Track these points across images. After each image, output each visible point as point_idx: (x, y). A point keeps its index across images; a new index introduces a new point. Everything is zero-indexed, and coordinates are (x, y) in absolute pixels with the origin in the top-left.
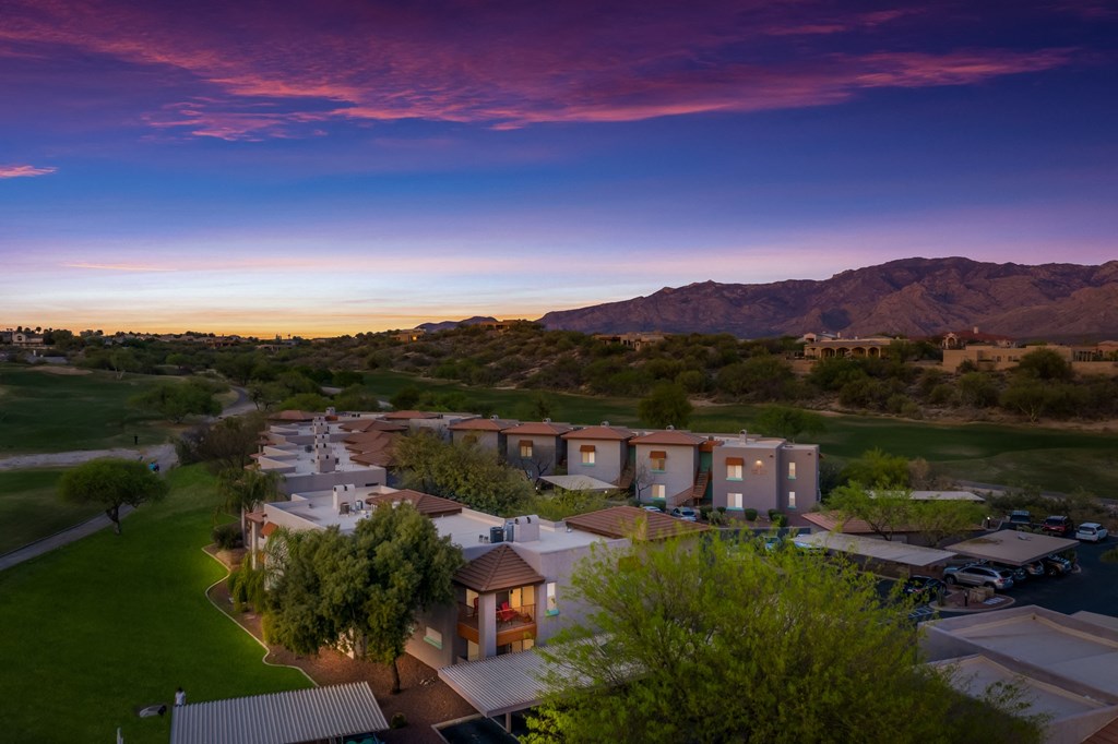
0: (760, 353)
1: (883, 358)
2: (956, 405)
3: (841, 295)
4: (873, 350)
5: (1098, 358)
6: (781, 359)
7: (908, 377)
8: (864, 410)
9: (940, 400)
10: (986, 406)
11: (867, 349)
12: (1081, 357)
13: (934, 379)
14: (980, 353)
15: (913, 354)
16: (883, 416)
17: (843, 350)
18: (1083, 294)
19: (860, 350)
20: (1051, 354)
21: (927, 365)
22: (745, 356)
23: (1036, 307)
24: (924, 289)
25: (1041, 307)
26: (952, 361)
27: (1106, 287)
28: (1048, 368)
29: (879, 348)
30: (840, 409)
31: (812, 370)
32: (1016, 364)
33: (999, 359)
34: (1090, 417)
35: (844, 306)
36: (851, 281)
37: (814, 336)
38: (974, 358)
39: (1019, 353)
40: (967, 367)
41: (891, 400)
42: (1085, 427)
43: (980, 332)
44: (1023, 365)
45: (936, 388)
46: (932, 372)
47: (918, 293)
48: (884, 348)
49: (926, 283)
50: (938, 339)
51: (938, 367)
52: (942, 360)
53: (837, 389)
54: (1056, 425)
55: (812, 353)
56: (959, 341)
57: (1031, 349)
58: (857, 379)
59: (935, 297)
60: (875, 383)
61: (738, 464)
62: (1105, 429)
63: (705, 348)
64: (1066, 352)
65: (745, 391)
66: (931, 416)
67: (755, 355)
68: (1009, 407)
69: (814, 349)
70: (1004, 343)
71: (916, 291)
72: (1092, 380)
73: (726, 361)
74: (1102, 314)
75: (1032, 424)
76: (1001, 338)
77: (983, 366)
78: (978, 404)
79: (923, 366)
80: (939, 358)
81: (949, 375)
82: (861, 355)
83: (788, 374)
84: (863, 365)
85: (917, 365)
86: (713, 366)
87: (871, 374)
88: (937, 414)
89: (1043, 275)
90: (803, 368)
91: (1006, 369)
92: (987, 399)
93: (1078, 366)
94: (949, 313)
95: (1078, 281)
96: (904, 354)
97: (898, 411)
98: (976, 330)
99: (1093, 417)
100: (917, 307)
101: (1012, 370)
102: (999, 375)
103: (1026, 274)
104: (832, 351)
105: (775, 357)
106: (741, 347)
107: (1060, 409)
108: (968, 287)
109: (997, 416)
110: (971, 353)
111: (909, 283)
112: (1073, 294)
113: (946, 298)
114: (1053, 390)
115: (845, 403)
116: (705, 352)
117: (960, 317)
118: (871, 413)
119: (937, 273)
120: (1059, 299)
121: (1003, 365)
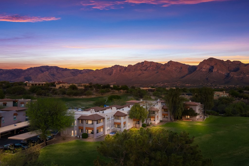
0: (17, 85)
1: (44, 86)
2: (59, 94)
3: (29, 73)
4: (42, 85)
5: (81, 86)
6: (22, 86)
7: (50, 90)
8: (41, 96)
9: (56, 94)
10: (64, 94)
11: (41, 84)
12: (79, 86)
13: (54, 90)
14: (63, 85)
15: (50, 85)
16: (45, 97)
17: (36, 84)
18: (79, 75)
19: (39, 84)
20: (74, 85)
21: (53, 87)
22: (12, 86)
23: (71, 78)
24: (49, 73)
25: (72, 78)
26: (58, 86)
27: (83, 74)
28: (73, 88)
29: (43, 84)
30: (36, 96)
31: (30, 88)
32: (69, 87)
33: (66, 86)
34: (80, 96)
35: (30, 76)
36: (32, 70)
37: (28, 82)
38: (62, 86)
39: (69, 85)
40: (60, 88)
41: (47, 94)
42: (80, 97)
43: (62, 82)
44: (70, 87)
45: (55, 92)
46: (54, 89)
47: (47, 74)
48: (44, 84)
49: (49, 71)
50: (54, 83)
51: (55, 88)
52: (56, 86)
53: (35, 92)
54: (75, 97)
55: (29, 85)
56: (58, 83)
57: (71, 84)
58: (40, 90)
59: (51, 75)
60: (43, 91)
61: (23, 104)
62: (83, 97)
63: (2, 84)
64: (76, 85)
65: (14, 93)
66: (54, 97)
67: (15, 85)
68: (68, 94)
69: (29, 84)
70: (66, 84)
71: (47, 73)
72: (81, 90)
73: (8, 87)
74: (83, 79)
75: (71, 97)
76: (66, 83)
77: (63, 87)
78: (62, 94)
79: (52, 88)
80: (55, 86)
81: (57, 89)
82: (40, 86)
83: (24, 89)
84: (41, 87)
85: (51, 87)
86: (4, 88)
87: (42, 89)
88: (55, 96)
89: (72, 71)
90: (27, 88)
91: (67, 88)
92: (64, 93)
93: (78, 87)
94: (54, 78)
95: (79, 73)
96: (48, 85)
97: (48, 96)
98: (61, 81)
99: (81, 96)
100: (47, 77)
101: (68, 88)
102: (66, 89)
103: (69, 71)
104: (33, 85)
105: (20, 86)
106: (11, 84)
107: (76, 94)
108: (58, 73)
109: (66, 96)
110: (61, 85)
111: (45, 71)
112: (78, 75)
113: (53, 75)
114: (75, 91)
115: (37, 95)
116: (2, 85)
117: (56, 79)
118: (43, 96)
119: (51, 69)
120: (75, 76)
121: (66, 87)
